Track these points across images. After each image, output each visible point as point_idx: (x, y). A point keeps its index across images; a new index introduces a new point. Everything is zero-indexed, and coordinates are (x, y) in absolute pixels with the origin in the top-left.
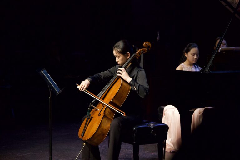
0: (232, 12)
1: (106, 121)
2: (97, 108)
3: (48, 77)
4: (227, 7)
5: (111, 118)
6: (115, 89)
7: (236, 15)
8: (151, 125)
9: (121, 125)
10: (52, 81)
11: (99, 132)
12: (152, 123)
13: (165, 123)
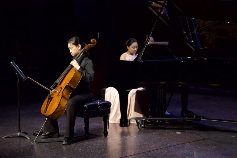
0: (157, 15)
1: (64, 100)
2: (56, 91)
3: (16, 67)
4: (153, 11)
5: (67, 98)
6: (70, 76)
7: (160, 17)
8: (97, 103)
9: (75, 104)
10: (19, 70)
11: (59, 109)
12: (99, 101)
13: (109, 101)
